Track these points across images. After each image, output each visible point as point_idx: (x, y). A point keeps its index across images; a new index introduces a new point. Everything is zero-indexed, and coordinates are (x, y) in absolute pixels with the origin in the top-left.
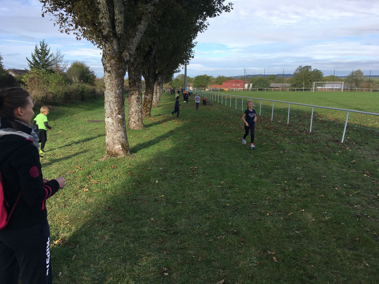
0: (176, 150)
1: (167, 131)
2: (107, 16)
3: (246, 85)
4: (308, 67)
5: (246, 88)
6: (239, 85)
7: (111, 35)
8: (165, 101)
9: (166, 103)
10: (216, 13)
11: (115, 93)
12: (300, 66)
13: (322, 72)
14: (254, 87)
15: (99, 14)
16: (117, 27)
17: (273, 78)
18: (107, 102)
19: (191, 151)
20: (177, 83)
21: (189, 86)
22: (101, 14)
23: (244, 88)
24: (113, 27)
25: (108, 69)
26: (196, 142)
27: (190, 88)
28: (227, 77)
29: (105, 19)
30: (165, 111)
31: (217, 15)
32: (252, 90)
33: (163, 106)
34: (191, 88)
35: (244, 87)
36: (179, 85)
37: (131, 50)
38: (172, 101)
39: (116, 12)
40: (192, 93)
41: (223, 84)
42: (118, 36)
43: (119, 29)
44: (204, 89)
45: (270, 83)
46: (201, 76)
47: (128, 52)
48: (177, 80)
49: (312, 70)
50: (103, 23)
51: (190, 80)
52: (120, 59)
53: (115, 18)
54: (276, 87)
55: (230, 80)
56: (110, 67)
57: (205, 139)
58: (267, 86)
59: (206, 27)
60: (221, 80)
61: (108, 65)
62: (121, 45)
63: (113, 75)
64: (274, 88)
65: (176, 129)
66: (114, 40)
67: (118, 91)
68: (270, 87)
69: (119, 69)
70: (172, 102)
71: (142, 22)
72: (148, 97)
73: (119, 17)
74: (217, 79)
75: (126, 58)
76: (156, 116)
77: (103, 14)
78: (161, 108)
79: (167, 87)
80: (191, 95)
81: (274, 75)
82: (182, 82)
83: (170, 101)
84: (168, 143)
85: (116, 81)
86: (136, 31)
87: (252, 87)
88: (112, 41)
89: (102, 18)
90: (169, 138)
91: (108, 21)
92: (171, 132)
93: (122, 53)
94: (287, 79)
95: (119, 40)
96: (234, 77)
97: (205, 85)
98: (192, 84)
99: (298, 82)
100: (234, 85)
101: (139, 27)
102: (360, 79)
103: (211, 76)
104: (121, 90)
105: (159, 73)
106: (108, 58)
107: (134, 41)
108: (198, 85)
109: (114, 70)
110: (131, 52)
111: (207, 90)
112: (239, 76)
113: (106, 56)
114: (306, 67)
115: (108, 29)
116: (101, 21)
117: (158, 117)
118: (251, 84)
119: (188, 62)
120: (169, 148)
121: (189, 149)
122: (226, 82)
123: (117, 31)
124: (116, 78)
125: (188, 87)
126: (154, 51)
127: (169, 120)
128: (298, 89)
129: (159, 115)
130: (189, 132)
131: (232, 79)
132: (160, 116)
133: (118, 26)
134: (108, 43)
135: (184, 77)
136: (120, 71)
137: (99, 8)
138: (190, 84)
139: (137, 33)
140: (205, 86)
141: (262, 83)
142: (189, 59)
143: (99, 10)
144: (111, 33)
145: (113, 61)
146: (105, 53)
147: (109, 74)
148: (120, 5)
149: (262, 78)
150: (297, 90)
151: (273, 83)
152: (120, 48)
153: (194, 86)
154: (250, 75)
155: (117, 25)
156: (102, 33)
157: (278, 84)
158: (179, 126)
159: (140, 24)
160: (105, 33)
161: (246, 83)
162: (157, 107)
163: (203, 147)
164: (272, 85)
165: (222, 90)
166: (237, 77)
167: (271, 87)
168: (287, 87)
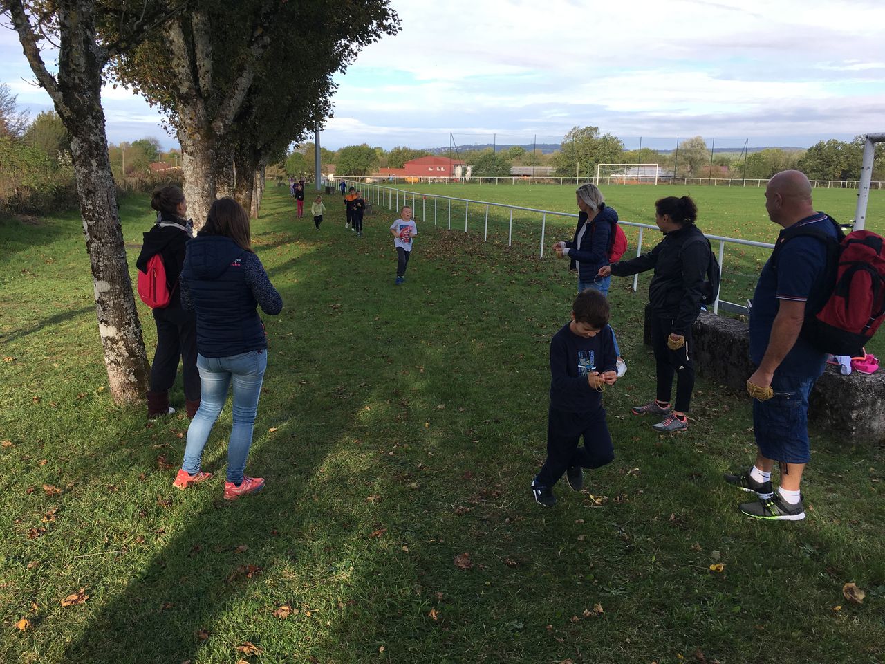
0: (307, 285)
1: (285, 260)
2: (185, 62)
3: (459, 170)
4: (591, 129)
5: (459, 178)
6: (443, 169)
7: (194, 94)
8: (274, 206)
9: (277, 211)
10: (371, 38)
11: (203, 188)
12: (575, 128)
13: (620, 142)
14: (476, 175)
15: (172, 59)
16: (200, 79)
17: (518, 153)
18: (189, 203)
19: (331, 286)
20: (296, 163)
21: (327, 172)
22: (176, 59)
23: (454, 177)
24: (195, 79)
25: (190, 149)
26: (340, 274)
27: (329, 176)
28: (415, 151)
29: (183, 67)
30: (277, 227)
31: (373, 41)
32: (472, 181)
33: (269, 216)
34: (331, 177)
35: (454, 174)
36: (303, 169)
37: (227, 119)
38: (290, 205)
39: (199, 55)
40: (333, 188)
41: (405, 166)
42: (203, 94)
43: (204, 83)
44: (362, 179)
45: (510, 166)
46: (354, 148)
47: (222, 122)
48: (297, 157)
49: (601, 136)
50: (179, 73)
51: (328, 156)
52: (209, 134)
53: (197, 64)
54: (524, 175)
55: (421, 155)
56: (193, 145)
57: (355, 270)
58: (505, 171)
59: (356, 54)
60: (401, 158)
61: (189, 143)
62: (209, 109)
63: (198, 159)
64: (521, 176)
65: (302, 256)
66: (198, 102)
67: (207, 186)
68: (511, 175)
69: (207, 149)
70: (290, 208)
71: (245, 74)
72: (242, 197)
73: (205, 64)
74: (392, 154)
75: (219, 131)
76: (260, 235)
77: (179, 59)
78: (266, 220)
79: (272, 173)
80: (331, 193)
81: (520, 147)
82: (308, 160)
83: (286, 206)
84: (291, 277)
85: (203, 168)
86: (234, 88)
87: (472, 175)
88: (195, 104)
89: (178, 66)
90: (291, 270)
91: (188, 70)
92: (294, 262)
93: (211, 122)
94: (549, 156)
95: (206, 100)
96: (431, 150)
97: (365, 170)
98: (334, 166)
99: (570, 162)
100: (431, 169)
101: (239, 81)
102: (698, 156)
103: (378, 148)
104: (211, 184)
105: (264, 148)
106: (189, 131)
107: (231, 104)
108: (347, 168)
109: (200, 150)
110: (227, 121)
111: (369, 180)
112: (444, 148)
113: (186, 128)
114: (587, 129)
115: (187, 84)
116: (177, 70)
117: (263, 237)
118: (469, 168)
119: (321, 125)
120: (293, 284)
121: (327, 283)
122: (413, 163)
123: (202, 85)
124: (202, 164)
125: (324, 175)
126: (256, 108)
127: (288, 242)
128: (567, 180)
129: (265, 234)
130: (327, 261)
131: (426, 156)
132: (267, 236)
133: (203, 79)
134: (189, 106)
135: (314, 150)
136: (209, 152)
137: (172, 50)
138: (329, 166)
139: (236, 91)
140: (364, 173)
141: (493, 165)
142: (323, 120)
143: (172, 53)
144: (192, 90)
145: (198, 137)
146: (184, 123)
147: (192, 158)
148: (206, 43)
149: (493, 154)
150: (565, 181)
151: (519, 165)
152: (208, 115)
153: (338, 173)
154: (470, 147)
155: (202, 75)
156: (179, 90)
157: (529, 168)
158: (308, 252)
159: (241, 76)
160: (183, 90)
161: (458, 165)
162: (258, 218)
163: (351, 281)
164: (516, 169)
165: (402, 182)
166: (438, 150)
167: (513, 173)
168: (548, 174)
